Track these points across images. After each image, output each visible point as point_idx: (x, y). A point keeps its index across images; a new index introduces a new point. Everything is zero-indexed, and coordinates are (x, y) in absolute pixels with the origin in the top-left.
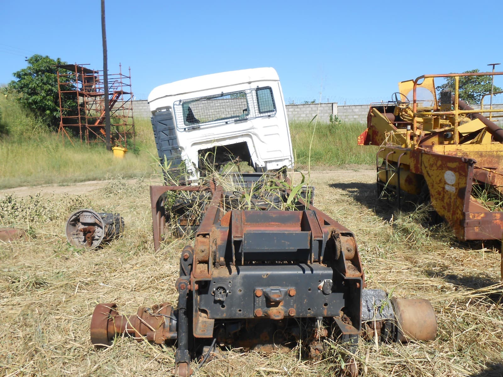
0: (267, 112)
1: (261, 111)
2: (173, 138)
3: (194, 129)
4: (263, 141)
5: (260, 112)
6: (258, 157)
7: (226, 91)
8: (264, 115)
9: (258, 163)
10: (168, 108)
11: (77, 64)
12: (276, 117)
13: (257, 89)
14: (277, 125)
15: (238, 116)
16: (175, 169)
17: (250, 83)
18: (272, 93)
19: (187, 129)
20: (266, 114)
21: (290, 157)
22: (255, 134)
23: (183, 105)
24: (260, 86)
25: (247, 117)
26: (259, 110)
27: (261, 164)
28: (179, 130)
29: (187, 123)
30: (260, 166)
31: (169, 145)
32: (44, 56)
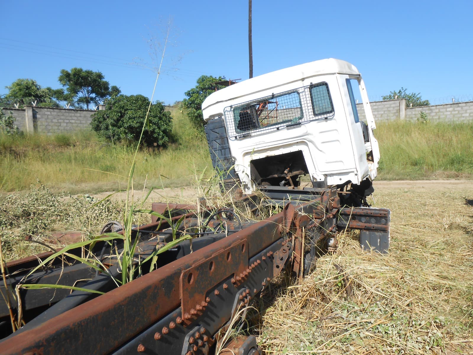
0: (323, 113)
1: (316, 113)
2: (225, 148)
3: (245, 137)
4: (321, 150)
5: (315, 115)
6: (315, 169)
7: (276, 91)
8: (320, 117)
9: (315, 177)
10: (220, 115)
11: (231, 80)
12: (335, 119)
13: (311, 86)
14: (336, 130)
15: (291, 121)
16: (229, 180)
17: (303, 80)
18: (328, 90)
19: (238, 137)
20: (323, 116)
21: (355, 170)
22: (311, 141)
23: (234, 111)
24: (314, 83)
25: (300, 121)
26: (314, 112)
27: (320, 178)
28: (231, 138)
29: (239, 130)
30: (319, 180)
31: (222, 155)
32: (209, 75)
